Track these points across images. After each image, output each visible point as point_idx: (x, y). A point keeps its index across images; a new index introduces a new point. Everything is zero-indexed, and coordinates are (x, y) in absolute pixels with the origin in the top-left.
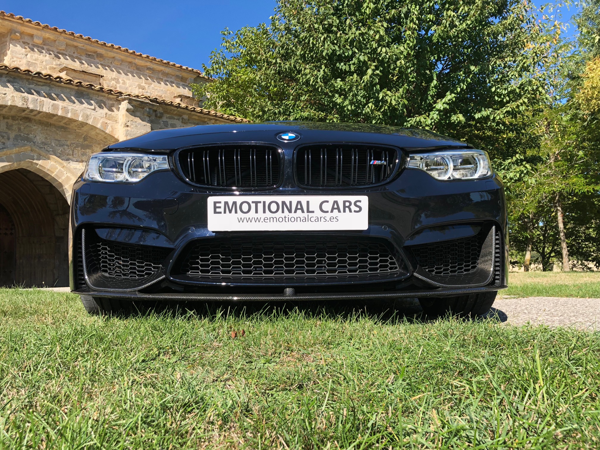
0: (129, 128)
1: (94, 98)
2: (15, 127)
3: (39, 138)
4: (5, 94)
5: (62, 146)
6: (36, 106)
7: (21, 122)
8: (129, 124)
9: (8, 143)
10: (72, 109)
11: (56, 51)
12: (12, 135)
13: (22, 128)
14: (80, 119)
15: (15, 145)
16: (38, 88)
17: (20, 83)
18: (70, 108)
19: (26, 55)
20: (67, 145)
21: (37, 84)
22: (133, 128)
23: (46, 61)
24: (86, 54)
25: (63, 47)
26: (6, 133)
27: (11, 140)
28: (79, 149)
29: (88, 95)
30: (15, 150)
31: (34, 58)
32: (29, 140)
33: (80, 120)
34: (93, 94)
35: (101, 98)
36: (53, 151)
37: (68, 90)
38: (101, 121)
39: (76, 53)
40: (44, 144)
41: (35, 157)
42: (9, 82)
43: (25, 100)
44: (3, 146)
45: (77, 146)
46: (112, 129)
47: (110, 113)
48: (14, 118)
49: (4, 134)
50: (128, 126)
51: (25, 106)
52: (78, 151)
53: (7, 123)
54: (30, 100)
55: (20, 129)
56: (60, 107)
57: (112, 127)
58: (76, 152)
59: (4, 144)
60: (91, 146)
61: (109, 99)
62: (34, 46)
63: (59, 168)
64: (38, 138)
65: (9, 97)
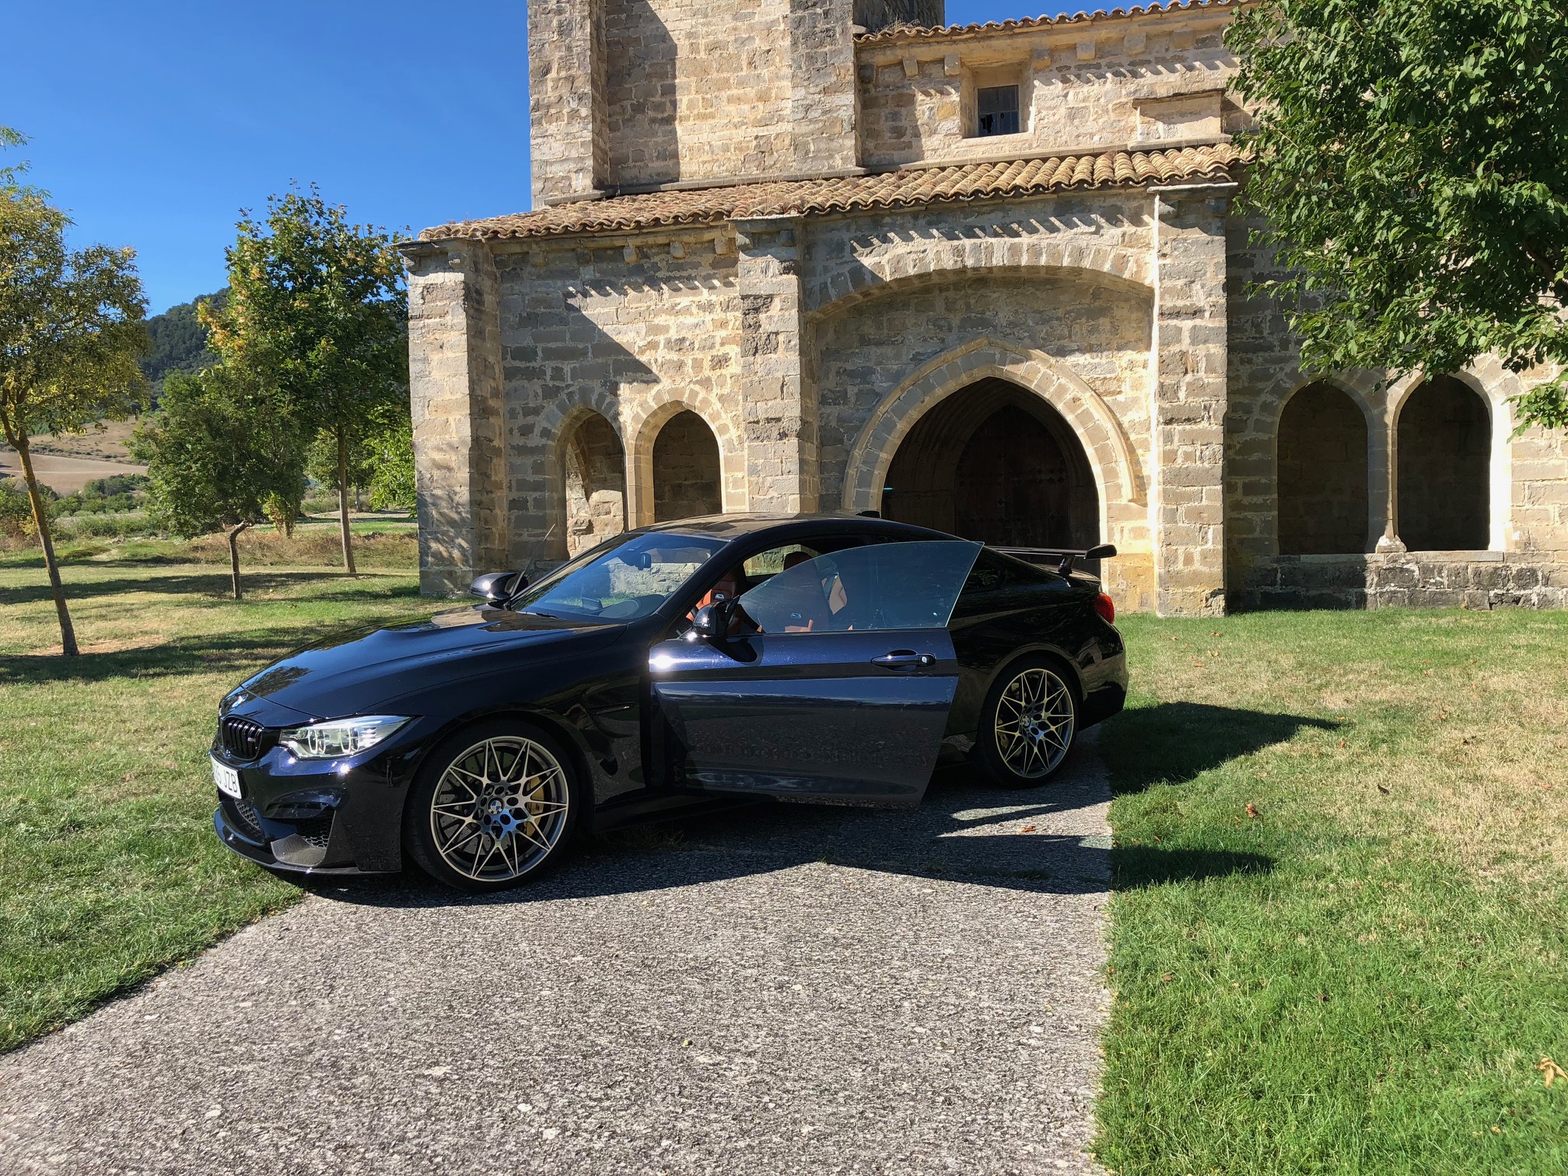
0: (1168, 261)
1: (1096, 204)
2: (961, 304)
3: (1004, 316)
4: (925, 251)
5: (1048, 321)
6: (978, 260)
7: (970, 292)
8: (1167, 250)
9: (951, 338)
10: (1049, 245)
11: (1125, 60)
12: (956, 321)
13: (972, 301)
14: (1066, 262)
15: (961, 340)
16: (983, 220)
17: (950, 219)
18: (1044, 243)
19: (1066, 96)
20: (1058, 319)
21: (980, 214)
22: (1176, 257)
23: (1106, 93)
24: (1197, 41)
25: (1140, 48)
26: (945, 319)
27: (955, 330)
28: (1084, 320)
29: (1082, 202)
30: (961, 350)
31: (1081, 96)
32: (985, 323)
33: (1065, 264)
34: (1094, 196)
35: (1111, 201)
36: (1030, 337)
37: (1040, 206)
38: (1112, 256)
39: (1172, 49)
40: (1012, 325)
41: (998, 356)
42: (931, 224)
43: (959, 252)
44: (942, 346)
45: (1079, 316)
46: (1139, 266)
47: (1133, 229)
48: (957, 286)
49: (943, 323)
50: (1164, 255)
51: (959, 265)
52: (1082, 327)
53: (947, 298)
54: (967, 250)
55: (968, 306)
56: (1025, 248)
57: (1136, 262)
58: (1076, 328)
59: (943, 340)
60: (1110, 309)
61: (1128, 198)
62: (1079, 67)
63: (1043, 369)
64: (1001, 315)
65: (931, 255)
